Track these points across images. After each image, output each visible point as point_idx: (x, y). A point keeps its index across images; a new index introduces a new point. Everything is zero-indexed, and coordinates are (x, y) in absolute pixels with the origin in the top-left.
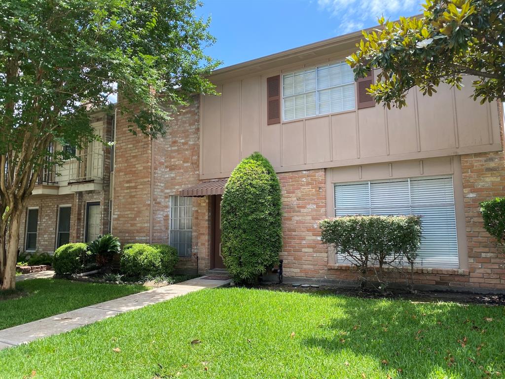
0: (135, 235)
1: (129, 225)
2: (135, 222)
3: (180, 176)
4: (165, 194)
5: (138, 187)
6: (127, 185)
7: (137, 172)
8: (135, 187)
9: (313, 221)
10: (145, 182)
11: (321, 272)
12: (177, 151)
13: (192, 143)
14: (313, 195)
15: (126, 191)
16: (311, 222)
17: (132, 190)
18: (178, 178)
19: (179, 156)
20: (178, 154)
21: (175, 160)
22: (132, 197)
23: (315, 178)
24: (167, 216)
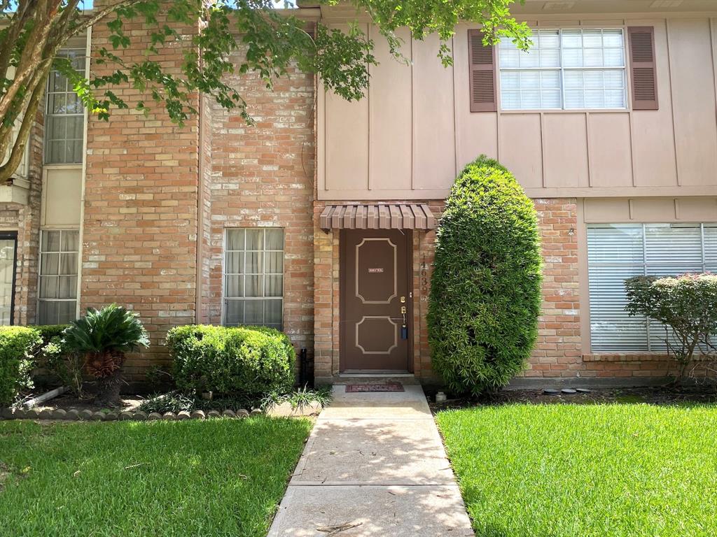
0: (155, 306)
1: (138, 286)
2: (156, 279)
3: (250, 190)
4: (213, 223)
5: (164, 203)
6: (128, 197)
7: (157, 170)
8: (155, 204)
9: (555, 284)
10: (185, 194)
11: (570, 366)
12: (245, 138)
13: (281, 126)
14: (556, 241)
15: (124, 210)
16: (553, 286)
17: (145, 210)
18: (247, 192)
19: (248, 149)
20: (247, 144)
21: (239, 155)
22: (142, 223)
23: (561, 213)
24: (218, 269)
